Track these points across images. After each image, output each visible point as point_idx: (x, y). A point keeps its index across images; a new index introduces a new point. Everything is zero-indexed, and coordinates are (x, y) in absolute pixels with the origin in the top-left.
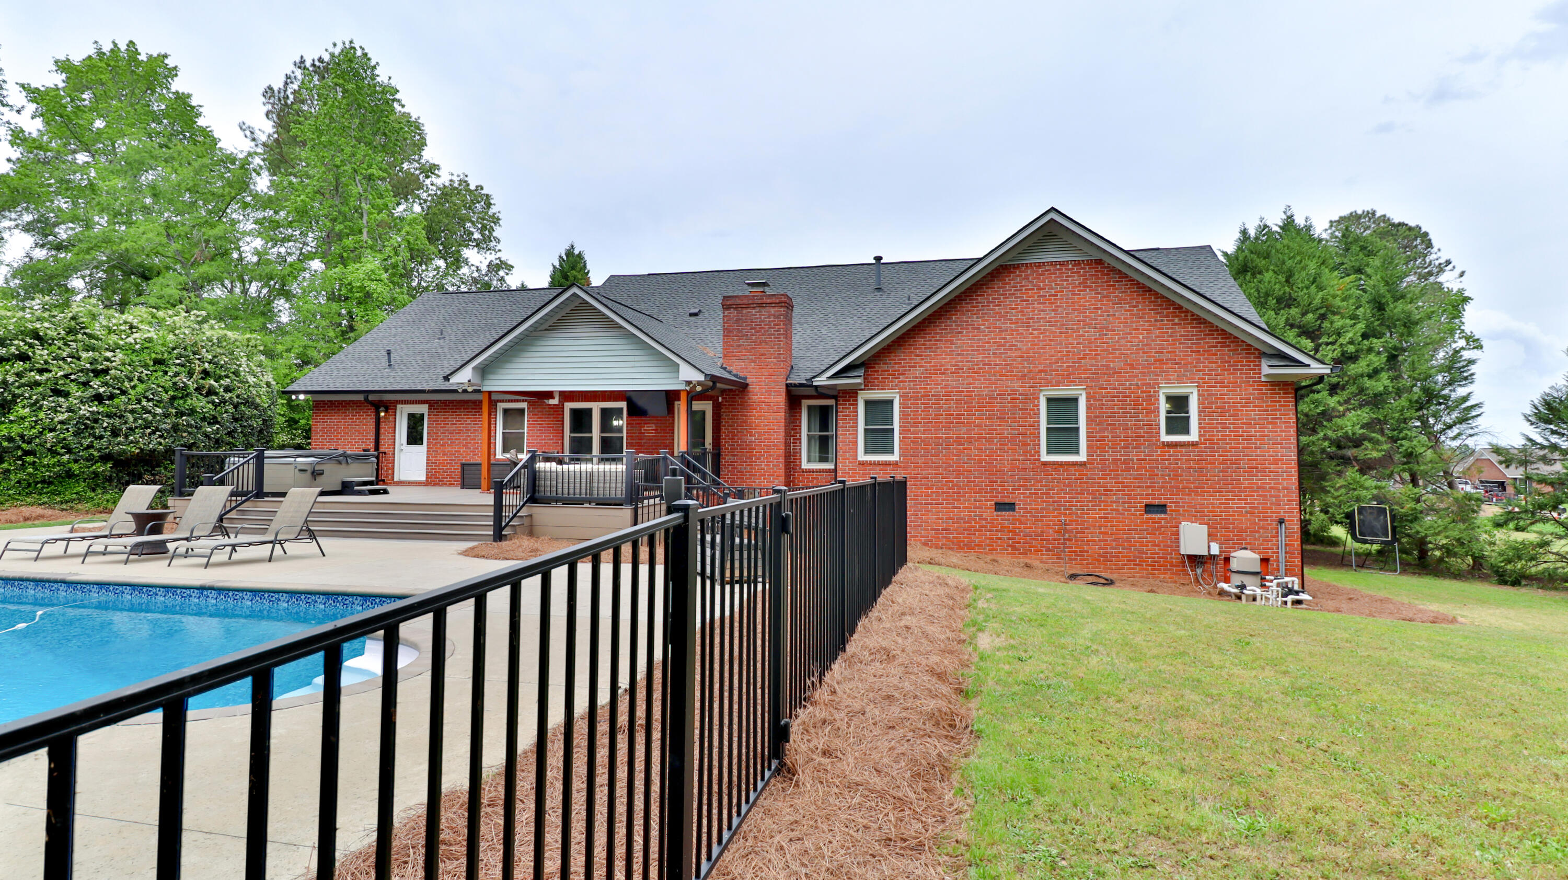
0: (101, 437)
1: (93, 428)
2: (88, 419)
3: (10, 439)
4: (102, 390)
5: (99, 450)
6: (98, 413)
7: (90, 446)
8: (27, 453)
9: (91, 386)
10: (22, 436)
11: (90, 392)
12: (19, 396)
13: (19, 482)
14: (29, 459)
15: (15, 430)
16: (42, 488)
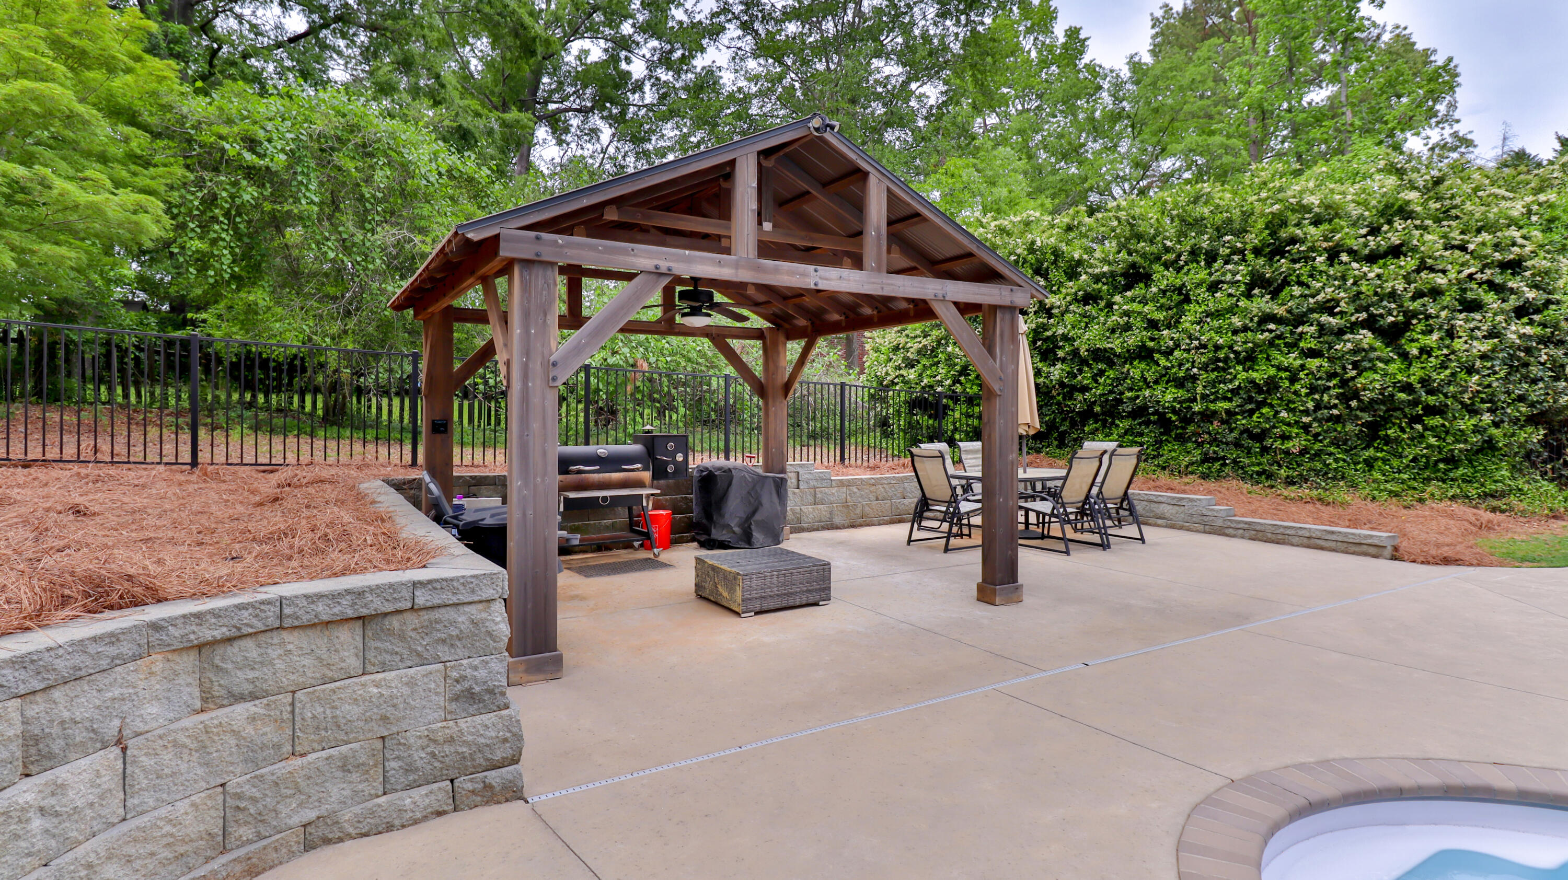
0: (1534, 381)
1: (1526, 365)
2: (1519, 349)
3: (1407, 388)
4: (1531, 295)
5: (1532, 405)
6: (1530, 337)
7: (1521, 398)
8: (1431, 411)
9: (1512, 291)
10: (1425, 382)
11: (1513, 302)
12: (1415, 314)
13: (1414, 460)
14: (1436, 421)
15: (1416, 373)
16: (1446, 472)
